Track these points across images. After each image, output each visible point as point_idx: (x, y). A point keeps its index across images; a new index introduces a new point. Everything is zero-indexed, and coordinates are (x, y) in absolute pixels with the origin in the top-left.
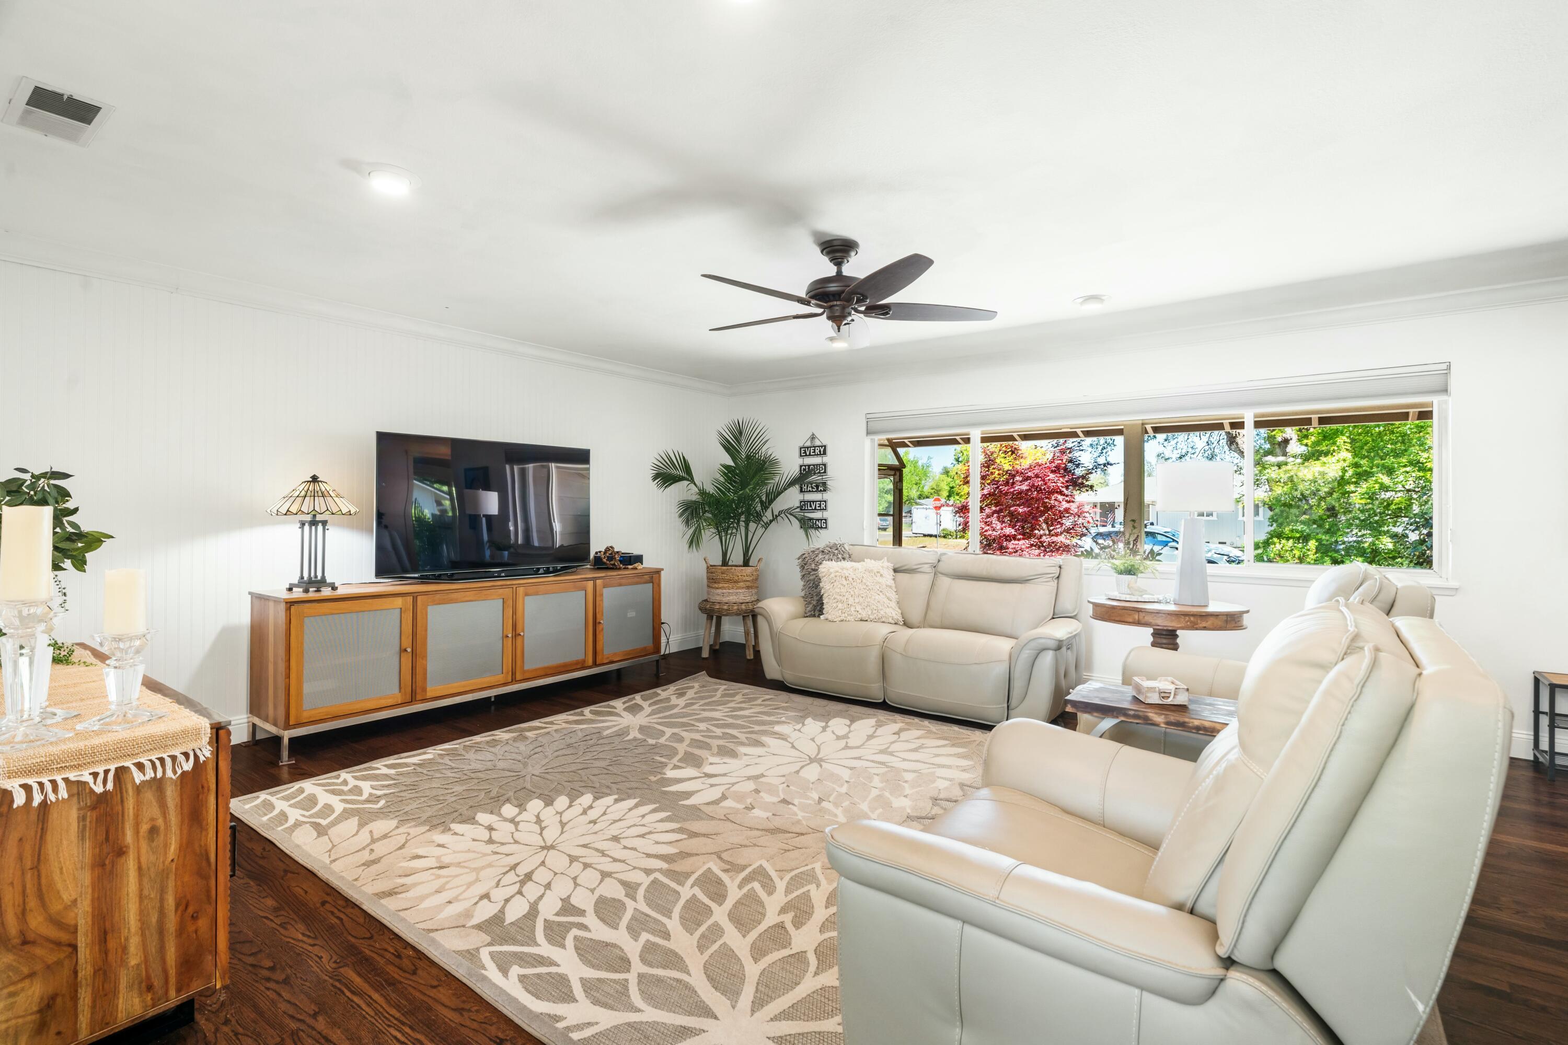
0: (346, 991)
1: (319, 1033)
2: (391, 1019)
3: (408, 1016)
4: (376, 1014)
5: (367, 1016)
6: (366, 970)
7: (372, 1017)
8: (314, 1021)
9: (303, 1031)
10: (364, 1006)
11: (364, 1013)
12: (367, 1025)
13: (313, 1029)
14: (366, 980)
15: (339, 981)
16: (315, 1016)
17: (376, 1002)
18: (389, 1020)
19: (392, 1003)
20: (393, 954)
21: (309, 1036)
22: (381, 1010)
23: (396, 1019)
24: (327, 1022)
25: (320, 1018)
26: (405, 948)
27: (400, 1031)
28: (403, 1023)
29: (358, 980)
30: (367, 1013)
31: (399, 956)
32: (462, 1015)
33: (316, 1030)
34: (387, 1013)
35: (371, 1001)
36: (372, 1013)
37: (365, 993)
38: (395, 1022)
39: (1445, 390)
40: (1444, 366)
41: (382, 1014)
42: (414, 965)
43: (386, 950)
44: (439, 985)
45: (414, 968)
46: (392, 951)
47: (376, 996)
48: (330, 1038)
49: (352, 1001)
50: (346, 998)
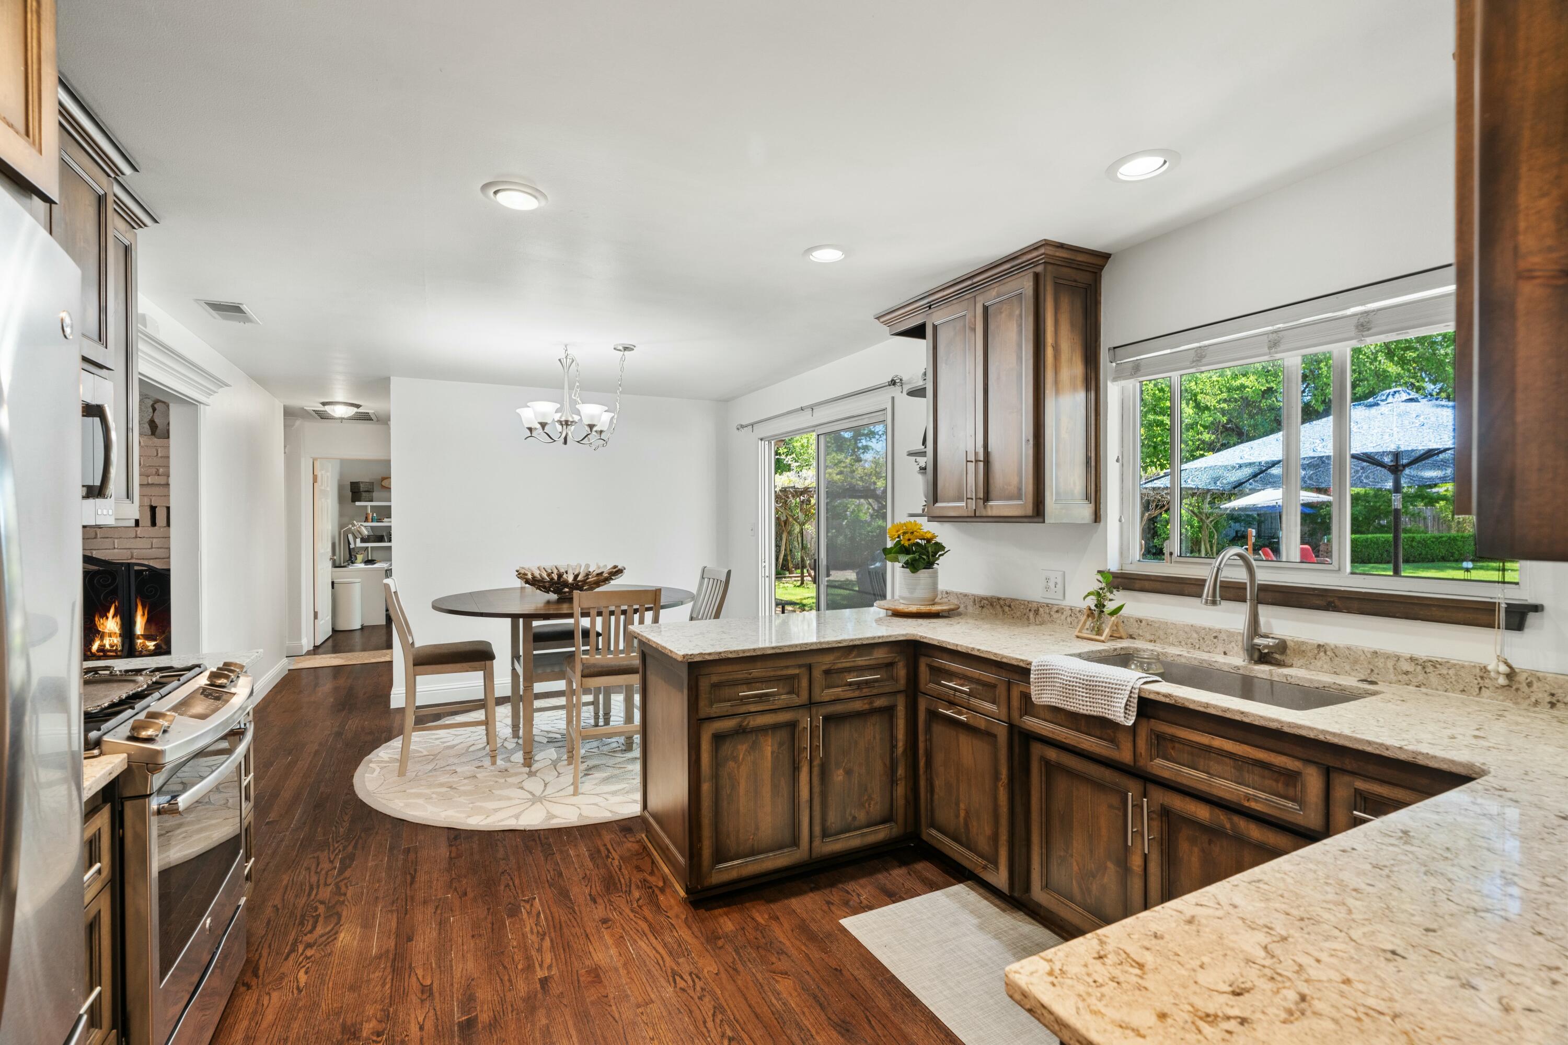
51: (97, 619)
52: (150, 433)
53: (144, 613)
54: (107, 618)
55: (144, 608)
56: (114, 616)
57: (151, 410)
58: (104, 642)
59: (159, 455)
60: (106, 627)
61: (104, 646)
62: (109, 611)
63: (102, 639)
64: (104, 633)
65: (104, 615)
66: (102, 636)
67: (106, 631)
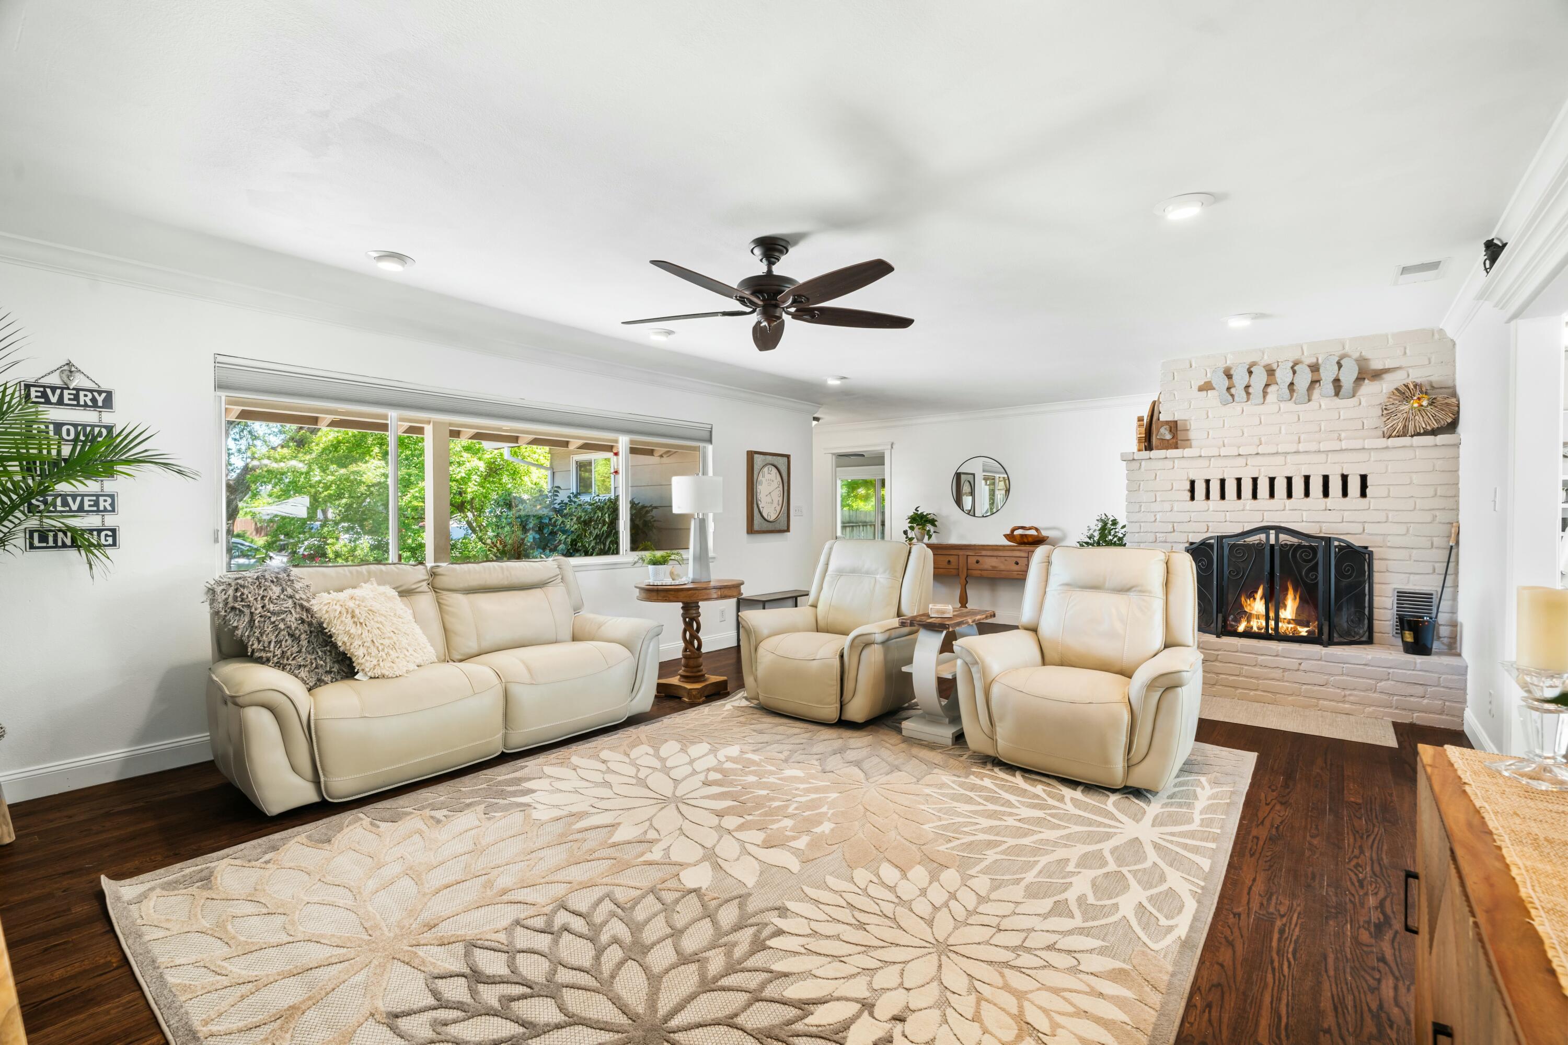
0: (1283, 1024)
1: (1337, 1017)
2: (1277, 978)
3: (1265, 969)
4: (1283, 989)
5: (1290, 994)
6: (1247, 1023)
7: (1288, 990)
8: (1332, 1028)
9: (1348, 1030)
10: (1284, 1002)
11: (1290, 998)
12: (1297, 990)
13: (1338, 1025)
14: (1258, 1015)
15: (1279, 1037)
16: (1328, 1031)
17: (1272, 996)
18: (1280, 977)
19: (1262, 984)
20: (1210, 1012)
21: (1347, 1023)
22: (1276, 988)
23: (1274, 975)
24: (1323, 1018)
25: (1326, 1026)
26: (1195, 1006)
27: (1282, 968)
28: (1273, 969)
29: (1264, 1022)
30: (1288, 995)
31: (1209, 1006)
32: (1233, 940)
33: (1337, 1022)
34: (1274, 983)
35: (1275, 999)
36: (1285, 992)
37: (1272, 1008)
38: (1277, 974)
39: (710, 441)
40: (710, 427)
41: (1279, 986)
42: (1210, 990)
43: (1210, 1021)
44: (1218, 963)
45: (1213, 988)
46: (1207, 1014)
47: (1267, 999)
48: (1332, 1007)
49: (1288, 1013)
50: (1290, 1019)
51: (1243, 599)
52: (1333, 394)
53: (1295, 597)
54: (1255, 599)
55: (1295, 591)
56: (1261, 599)
57: (1336, 367)
58: (1252, 623)
59: (1342, 418)
60: (1253, 608)
61: (1252, 628)
62: (1256, 592)
63: (1249, 621)
64: (1251, 614)
65: (1251, 596)
66: (1249, 617)
67: (1254, 612)
